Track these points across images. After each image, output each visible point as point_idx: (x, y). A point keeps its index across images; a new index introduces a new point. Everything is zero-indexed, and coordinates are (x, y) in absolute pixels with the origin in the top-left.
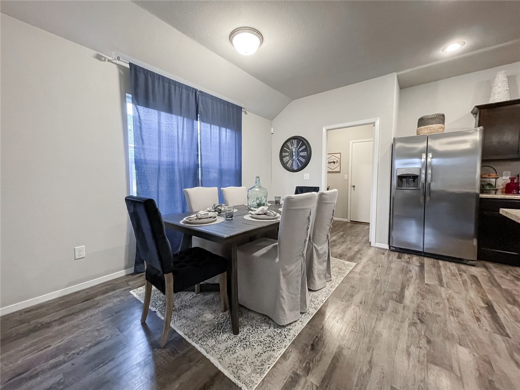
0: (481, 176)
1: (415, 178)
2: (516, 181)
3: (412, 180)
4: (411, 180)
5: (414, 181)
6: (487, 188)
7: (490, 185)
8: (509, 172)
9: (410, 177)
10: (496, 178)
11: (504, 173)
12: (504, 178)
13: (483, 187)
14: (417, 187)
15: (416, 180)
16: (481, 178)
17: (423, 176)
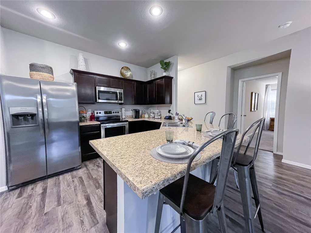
0: (79, 112)
1: (33, 116)
2: (93, 114)
3: (30, 117)
4: (28, 118)
5: (32, 118)
6: (83, 119)
7: (84, 117)
8: (91, 110)
9: (28, 115)
10: (86, 113)
11: (89, 110)
12: (89, 113)
13: (81, 119)
14: (36, 124)
15: (34, 118)
16: (79, 113)
17: (40, 114)
